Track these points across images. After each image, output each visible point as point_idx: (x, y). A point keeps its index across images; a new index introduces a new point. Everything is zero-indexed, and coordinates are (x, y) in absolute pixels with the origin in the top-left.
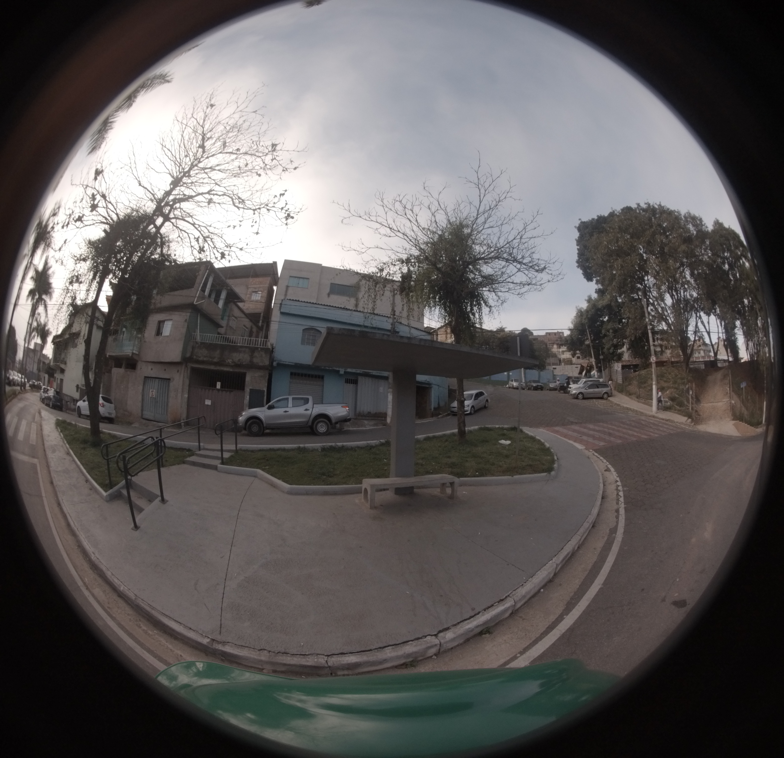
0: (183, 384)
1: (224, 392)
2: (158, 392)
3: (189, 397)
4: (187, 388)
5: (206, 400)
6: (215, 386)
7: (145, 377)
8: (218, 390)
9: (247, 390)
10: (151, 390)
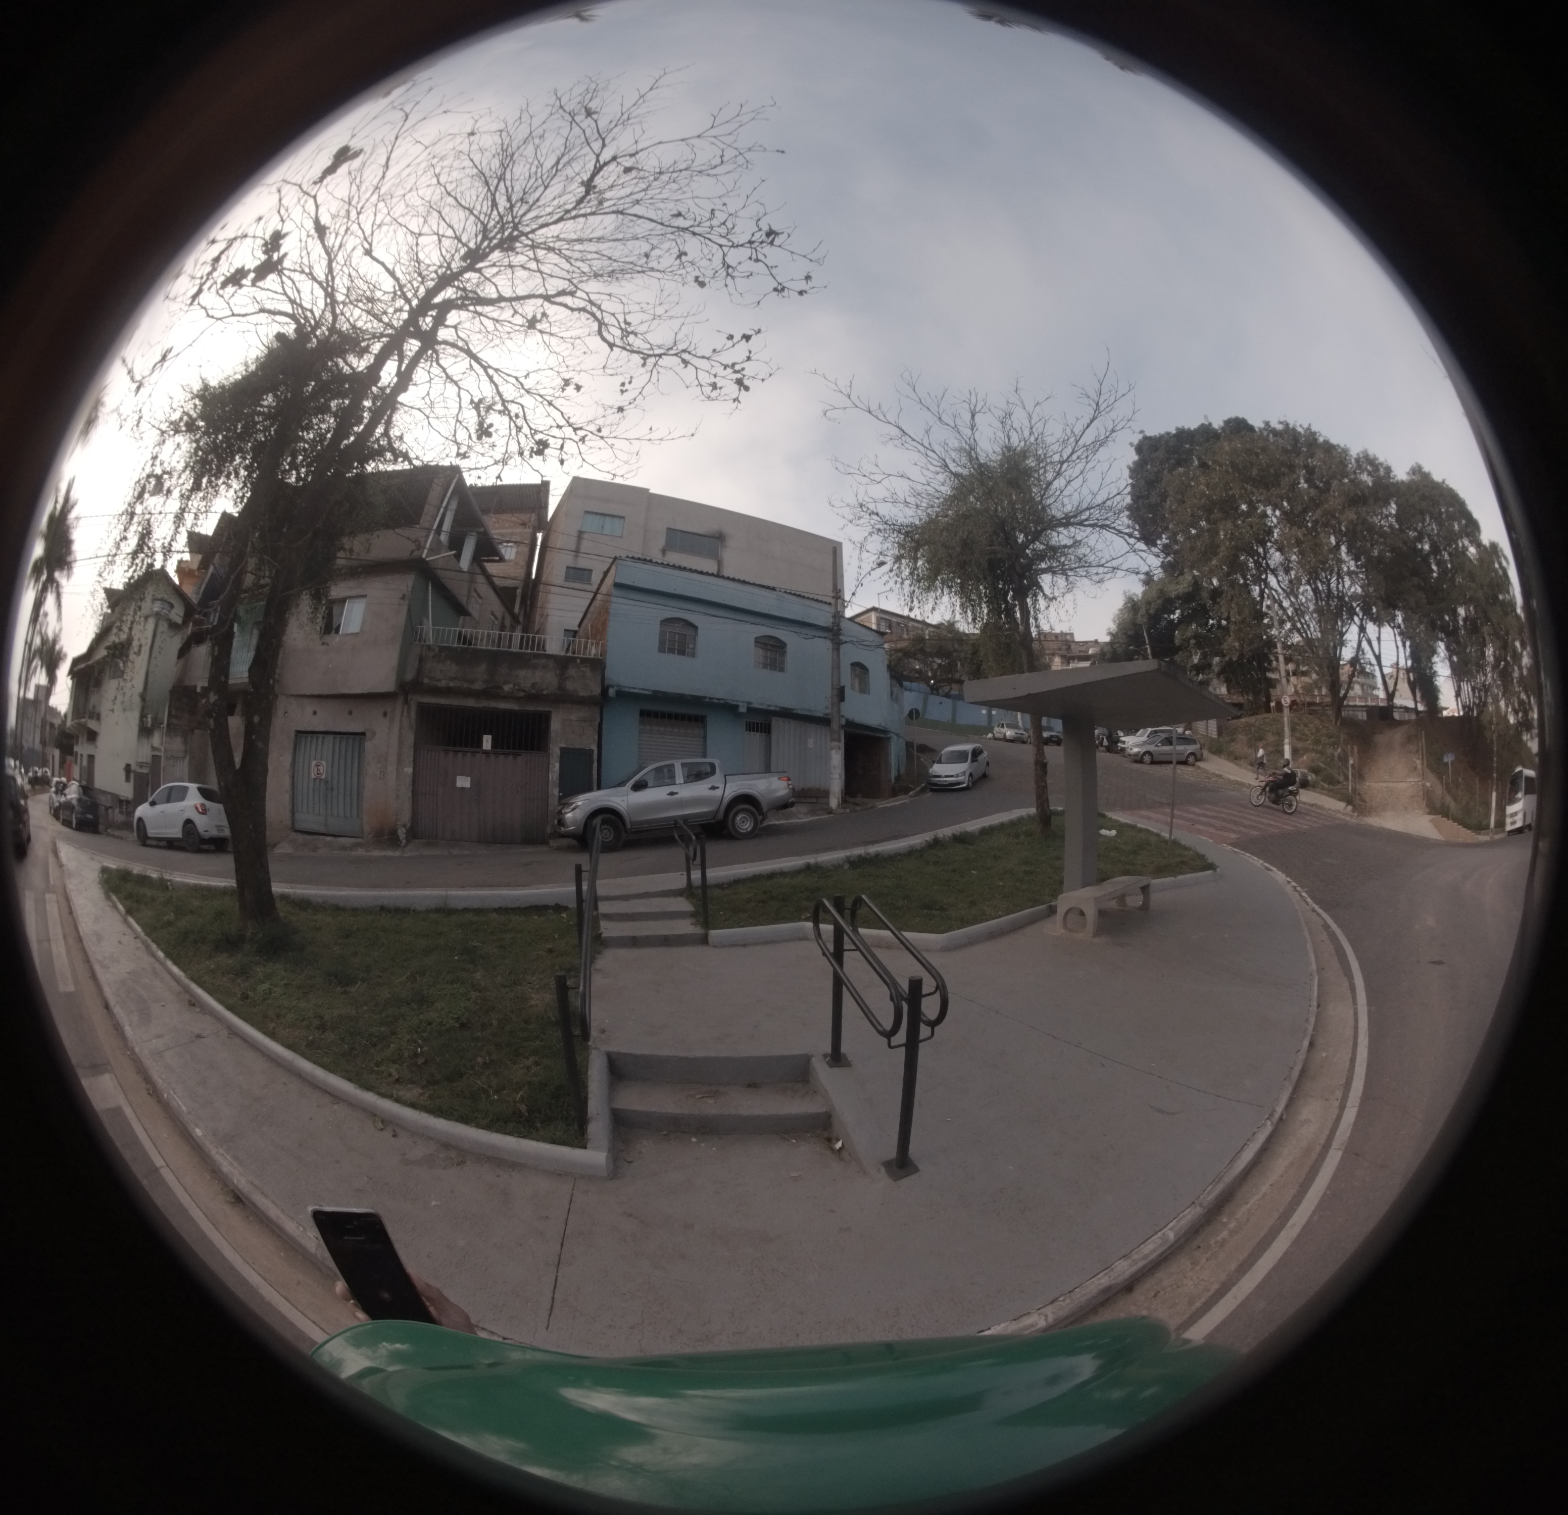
0: (401, 743)
1: (501, 757)
2: (332, 766)
3: (414, 773)
4: (411, 753)
5: (458, 777)
6: (480, 744)
7: (299, 733)
8: (486, 753)
9: (555, 751)
10: (314, 763)
